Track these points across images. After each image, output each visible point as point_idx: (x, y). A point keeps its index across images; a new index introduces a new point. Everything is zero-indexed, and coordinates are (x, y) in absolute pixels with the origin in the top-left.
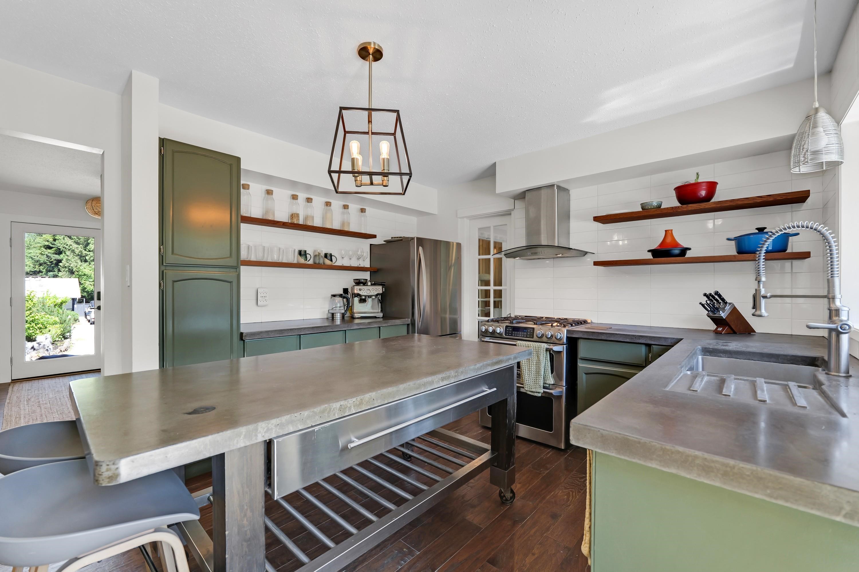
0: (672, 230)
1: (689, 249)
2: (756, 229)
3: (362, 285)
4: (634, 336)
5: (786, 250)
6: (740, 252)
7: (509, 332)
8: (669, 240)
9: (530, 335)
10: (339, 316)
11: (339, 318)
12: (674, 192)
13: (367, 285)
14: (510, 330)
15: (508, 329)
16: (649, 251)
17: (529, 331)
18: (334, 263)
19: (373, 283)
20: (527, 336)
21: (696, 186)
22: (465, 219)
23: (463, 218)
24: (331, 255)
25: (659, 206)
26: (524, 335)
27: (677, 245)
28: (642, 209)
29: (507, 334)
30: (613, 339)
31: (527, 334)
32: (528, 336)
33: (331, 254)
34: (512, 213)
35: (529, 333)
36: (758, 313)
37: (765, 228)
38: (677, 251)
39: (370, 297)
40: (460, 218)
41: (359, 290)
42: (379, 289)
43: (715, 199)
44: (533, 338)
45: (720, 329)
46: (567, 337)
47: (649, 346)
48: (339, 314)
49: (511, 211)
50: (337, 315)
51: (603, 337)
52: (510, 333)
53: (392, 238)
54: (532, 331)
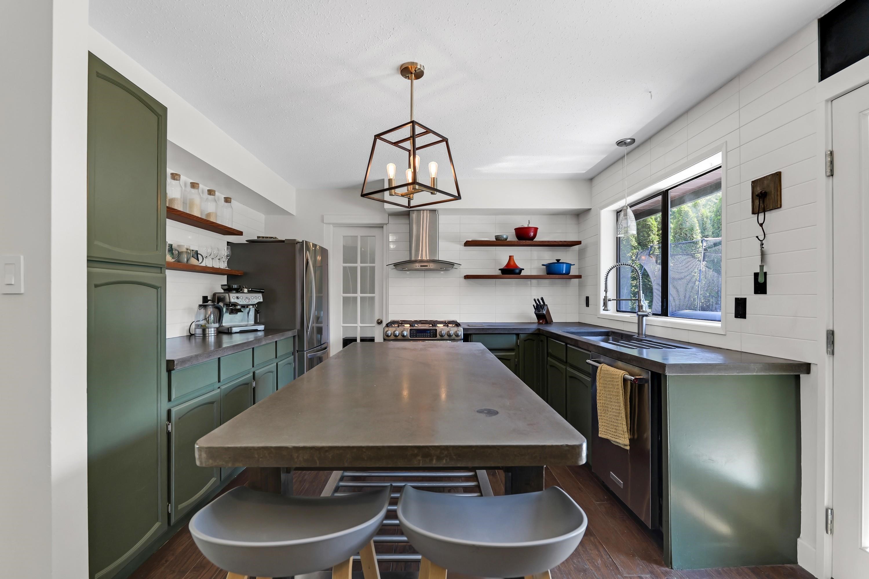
0: (513, 256)
1: (523, 269)
2: (556, 260)
3: (234, 292)
4: (510, 329)
5: (569, 274)
6: (549, 273)
7: (413, 334)
8: (512, 263)
9: (433, 335)
10: (213, 332)
11: (213, 335)
12: (514, 230)
13: (243, 293)
14: (414, 332)
15: (412, 332)
16: (500, 270)
17: (432, 332)
18: (201, 263)
19: (250, 289)
20: (430, 336)
21: (528, 229)
22: (331, 225)
23: (330, 224)
24: (197, 253)
25: (506, 239)
26: (428, 335)
27: (517, 267)
28: (496, 239)
29: (412, 336)
30: (496, 332)
31: (430, 334)
32: (432, 336)
33: (197, 251)
34: (385, 227)
35: (432, 334)
36: (606, 309)
37: (560, 260)
38: (517, 271)
39: (247, 306)
40: (326, 223)
41: (236, 298)
42: (258, 298)
43: (536, 239)
44: (436, 337)
45: (541, 321)
46: (464, 334)
47: (518, 335)
48: (213, 329)
49: (383, 225)
50: (210, 330)
51: (490, 332)
52: (415, 335)
53: (258, 237)
54: (434, 332)
